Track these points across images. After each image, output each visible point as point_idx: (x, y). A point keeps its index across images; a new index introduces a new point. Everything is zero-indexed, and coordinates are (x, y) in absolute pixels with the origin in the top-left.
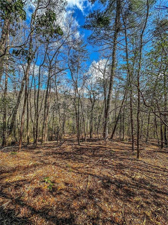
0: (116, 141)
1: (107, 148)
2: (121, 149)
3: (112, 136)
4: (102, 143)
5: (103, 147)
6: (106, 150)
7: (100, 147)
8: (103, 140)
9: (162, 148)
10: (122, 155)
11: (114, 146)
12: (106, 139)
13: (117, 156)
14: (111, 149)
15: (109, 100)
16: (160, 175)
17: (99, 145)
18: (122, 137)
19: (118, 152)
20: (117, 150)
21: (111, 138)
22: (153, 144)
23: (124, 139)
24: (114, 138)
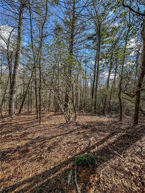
0: (24, 115)
1: (14, 123)
2: (28, 121)
3: (20, 110)
4: (6, 120)
5: (8, 124)
6: (11, 125)
7: (3, 124)
8: (9, 116)
9: (56, 112)
10: (27, 126)
11: (21, 120)
12: (12, 115)
13: (23, 128)
14: (18, 123)
15: (14, 75)
16: (51, 129)
17: (3, 123)
18: (30, 110)
19: (24, 124)
20: (24, 122)
21: (19, 113)
22: (52, 111)
23: (32, 111)
24: (22, 112)
